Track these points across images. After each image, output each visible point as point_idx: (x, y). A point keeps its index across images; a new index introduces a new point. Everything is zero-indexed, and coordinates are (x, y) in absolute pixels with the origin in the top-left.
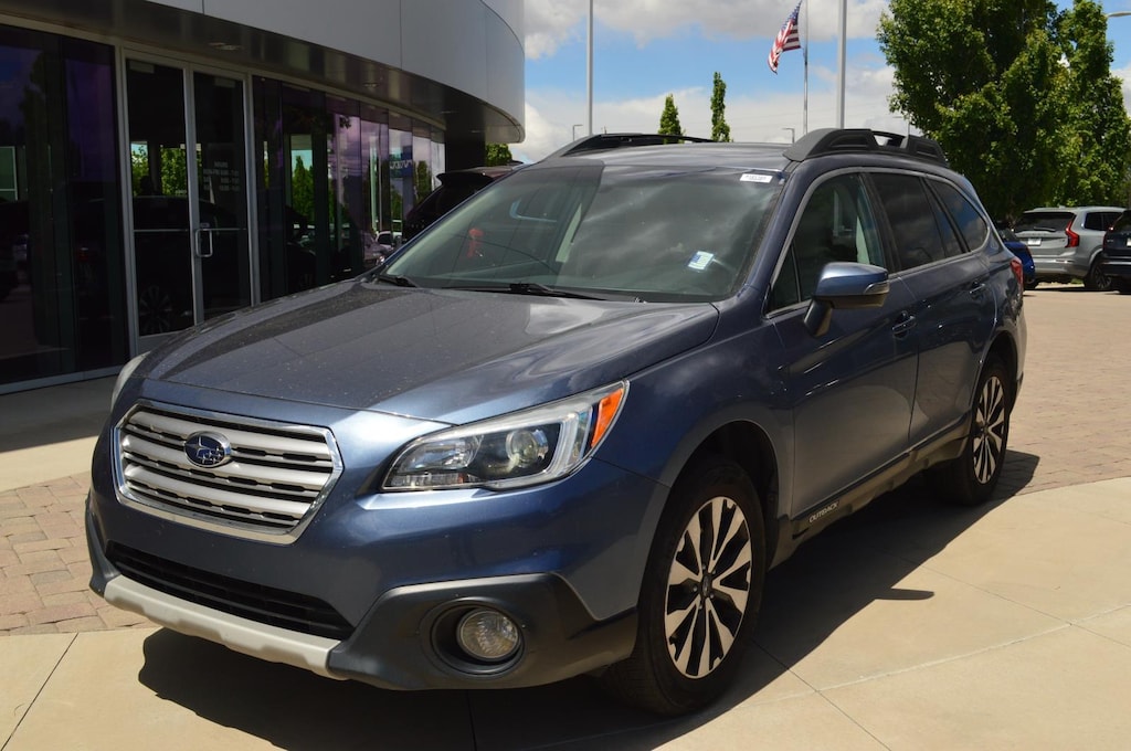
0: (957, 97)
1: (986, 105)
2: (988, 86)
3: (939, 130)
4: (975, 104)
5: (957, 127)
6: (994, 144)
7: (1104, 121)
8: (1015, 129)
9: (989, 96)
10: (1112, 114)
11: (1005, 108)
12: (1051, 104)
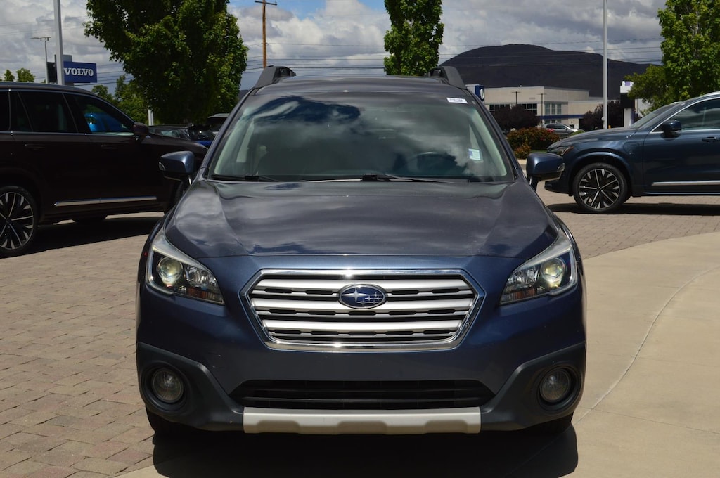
0: (143, 26)
1: (166, 33)
2: (166, 18)
3: (130, 52)
4: (158, 32)
5: (144, 50)
6: (174, 64)
7: (226, 47)
8: (189, 52)
9: (166, 25)
10: (231, 41)
11: (182, 36)
12: (215, 35)
